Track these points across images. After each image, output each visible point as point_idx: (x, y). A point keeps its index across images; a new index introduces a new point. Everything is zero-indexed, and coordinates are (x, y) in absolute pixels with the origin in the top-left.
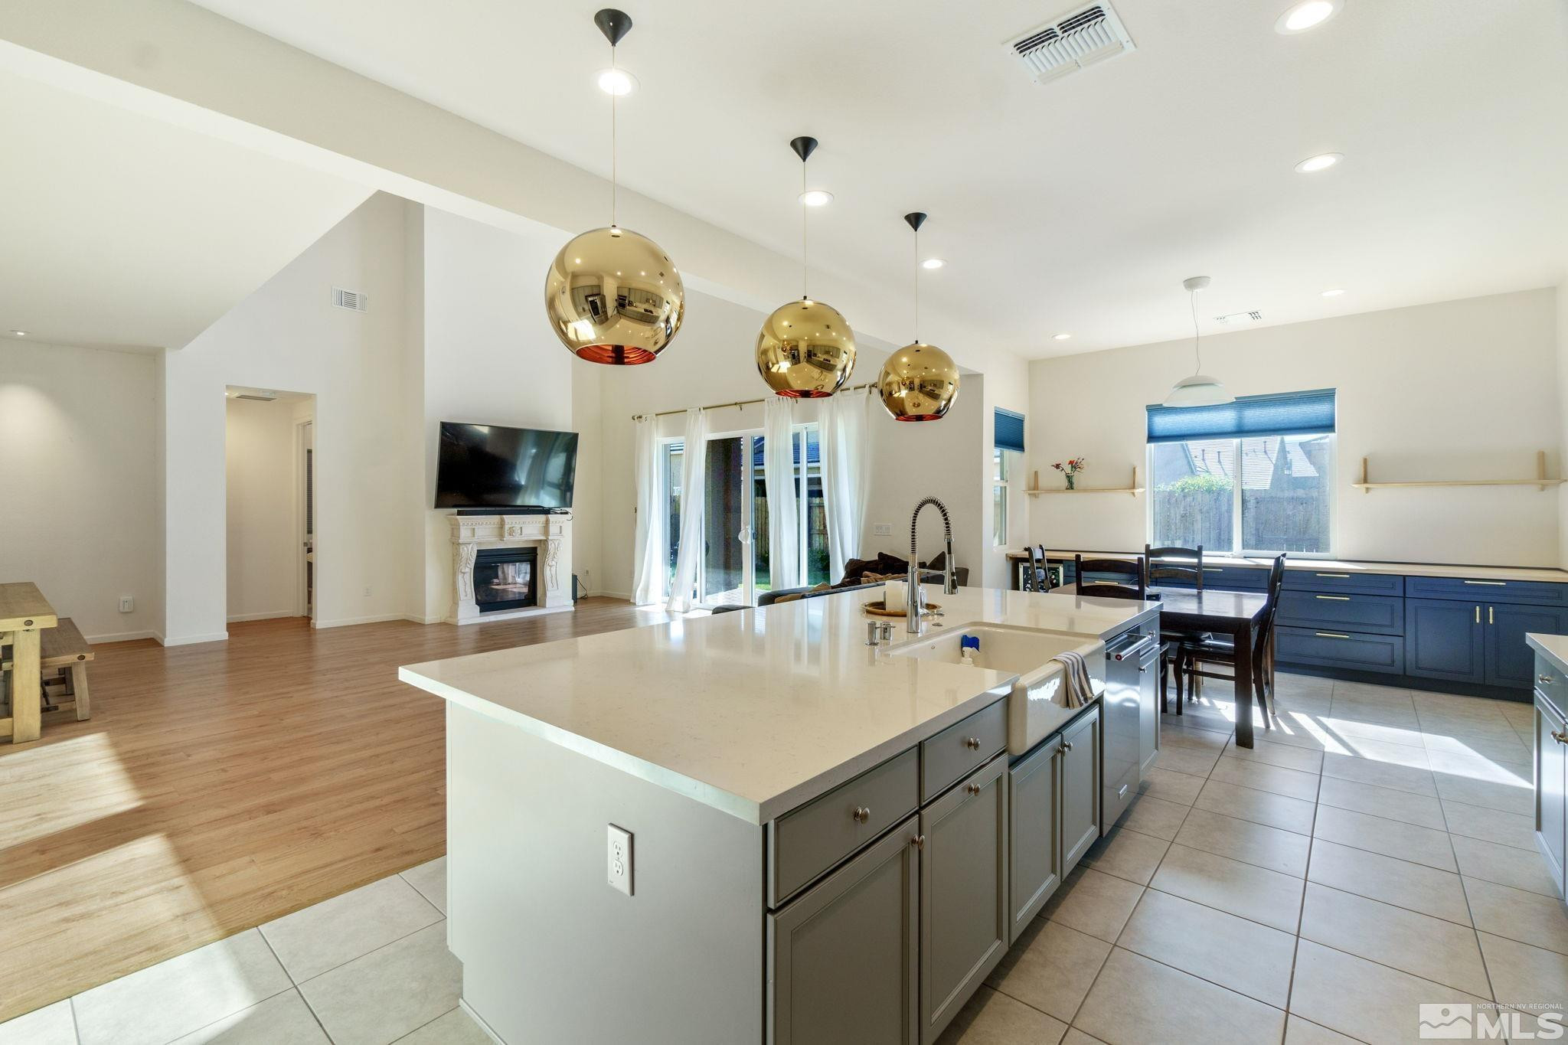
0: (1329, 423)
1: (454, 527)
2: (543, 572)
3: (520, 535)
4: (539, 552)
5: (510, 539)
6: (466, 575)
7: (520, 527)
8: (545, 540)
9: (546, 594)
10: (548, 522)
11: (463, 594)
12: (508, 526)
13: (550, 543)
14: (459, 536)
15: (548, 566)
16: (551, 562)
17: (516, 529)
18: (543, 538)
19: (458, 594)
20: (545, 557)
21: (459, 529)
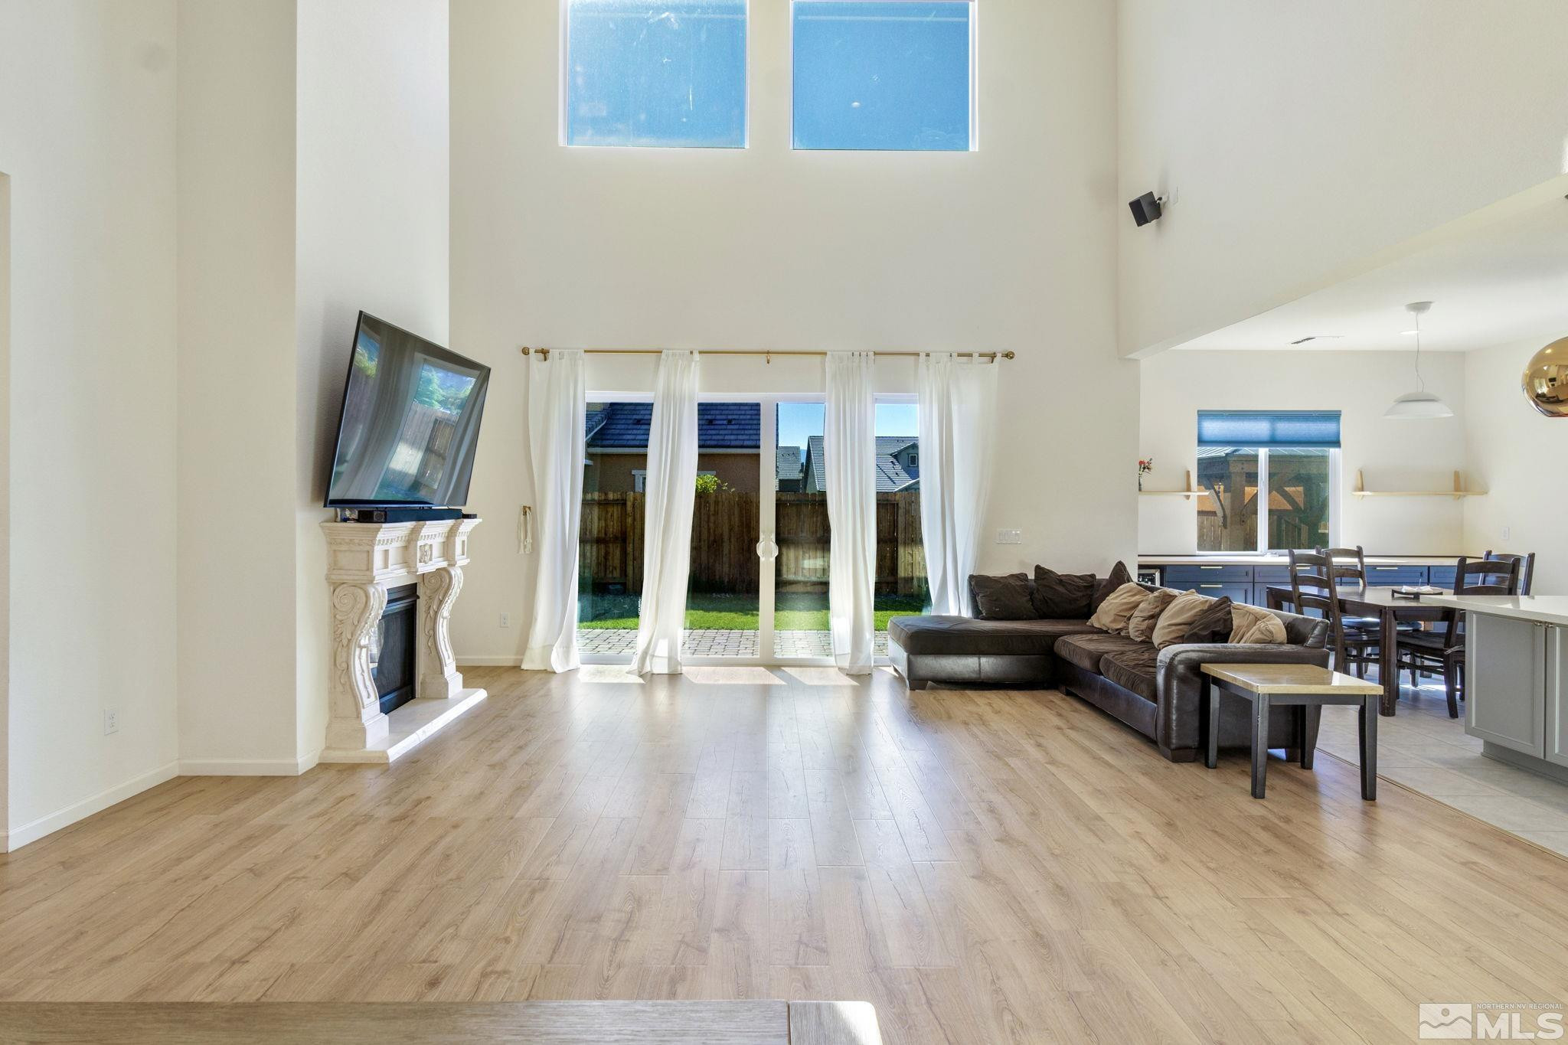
0: (1334, 439)
1: (344, 548)
2: (431, 632)
3: (431, 560)
4: (420, 591)
5: (423, 569)
6: (364, 650)
7: (431, 545)
8: (444, 569)
9: (442, 673)
10: (452, 533)
11: (364, 694)
12: (420, 543)
13: (453, 573)
14: (369, 567)
15: (441, 620)
16: (446, 611)
17: (427, 548)
18: (444, 564)
19: (355, 697)
20: (441, 602)
21: (369, 555)
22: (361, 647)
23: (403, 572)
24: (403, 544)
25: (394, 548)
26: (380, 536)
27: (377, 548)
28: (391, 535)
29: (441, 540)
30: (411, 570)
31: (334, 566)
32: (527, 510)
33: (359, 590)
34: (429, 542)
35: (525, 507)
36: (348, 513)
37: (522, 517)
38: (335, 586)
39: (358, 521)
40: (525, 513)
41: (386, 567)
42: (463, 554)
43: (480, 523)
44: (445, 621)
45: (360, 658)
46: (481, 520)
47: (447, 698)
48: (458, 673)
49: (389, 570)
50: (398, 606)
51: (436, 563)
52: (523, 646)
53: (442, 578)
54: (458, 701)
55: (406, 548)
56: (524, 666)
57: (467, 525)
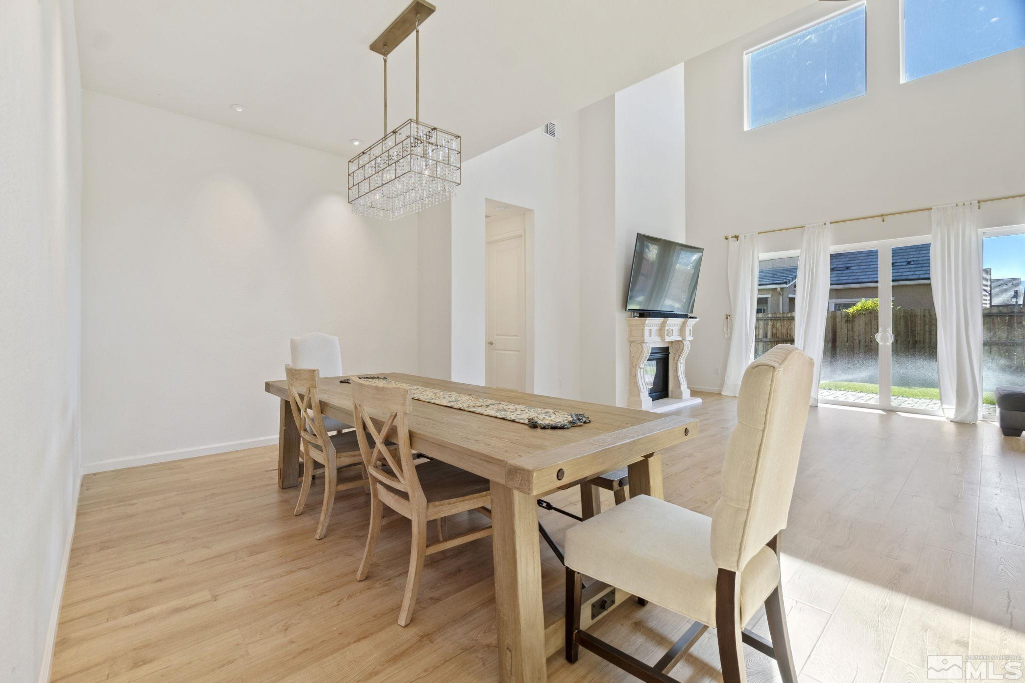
1: (634, 328)
2: (675, 369)
3: (672, 335)
4: (670, 351)
5: (668, 339)
6: (642, 370)
7: (672, 329)
8: (680, 341)
9: (680, 387)
10: (684, 325)
11: (642, 387)
12: (666, 328)
13: (685, 343)
14: (643, 336)
15: (680, 364)
16: (682, 360)
17: (670, 330)
18: (680, 338)
19: (638, 387)
20: (679, 356)
21: (643, 330)
22: (641, 368)
23: (658, 339)
24: (659, 328)
25: (654, 329)
26: (647, 323)
27: (646, 328)
28: (653, 323)
29: (679, 328)
30: (663, 340)
31: (631, 335)
32: (728, 316)
33: (639, 345)
34: (671, 328)
35: (727, 315)
36: (636, 314)
37: (725, 320)
38: (631, 342)
39: (639, 317)
40: (727, 318)
41: (650, 336)
42: (690, 335)
43: (698, 321)
44: (682, 365)
45: (640, 373)
46: (699, 320)
47: (682, 399)
48: (688, 390)
49: (651, 337)
50: (659, 356)
51: (676, 337)
52: (722, 384)
53: (679, 344)
54: (685, 400)
55: (660, 330)
56: (723, 393)
57: (691, 322)
